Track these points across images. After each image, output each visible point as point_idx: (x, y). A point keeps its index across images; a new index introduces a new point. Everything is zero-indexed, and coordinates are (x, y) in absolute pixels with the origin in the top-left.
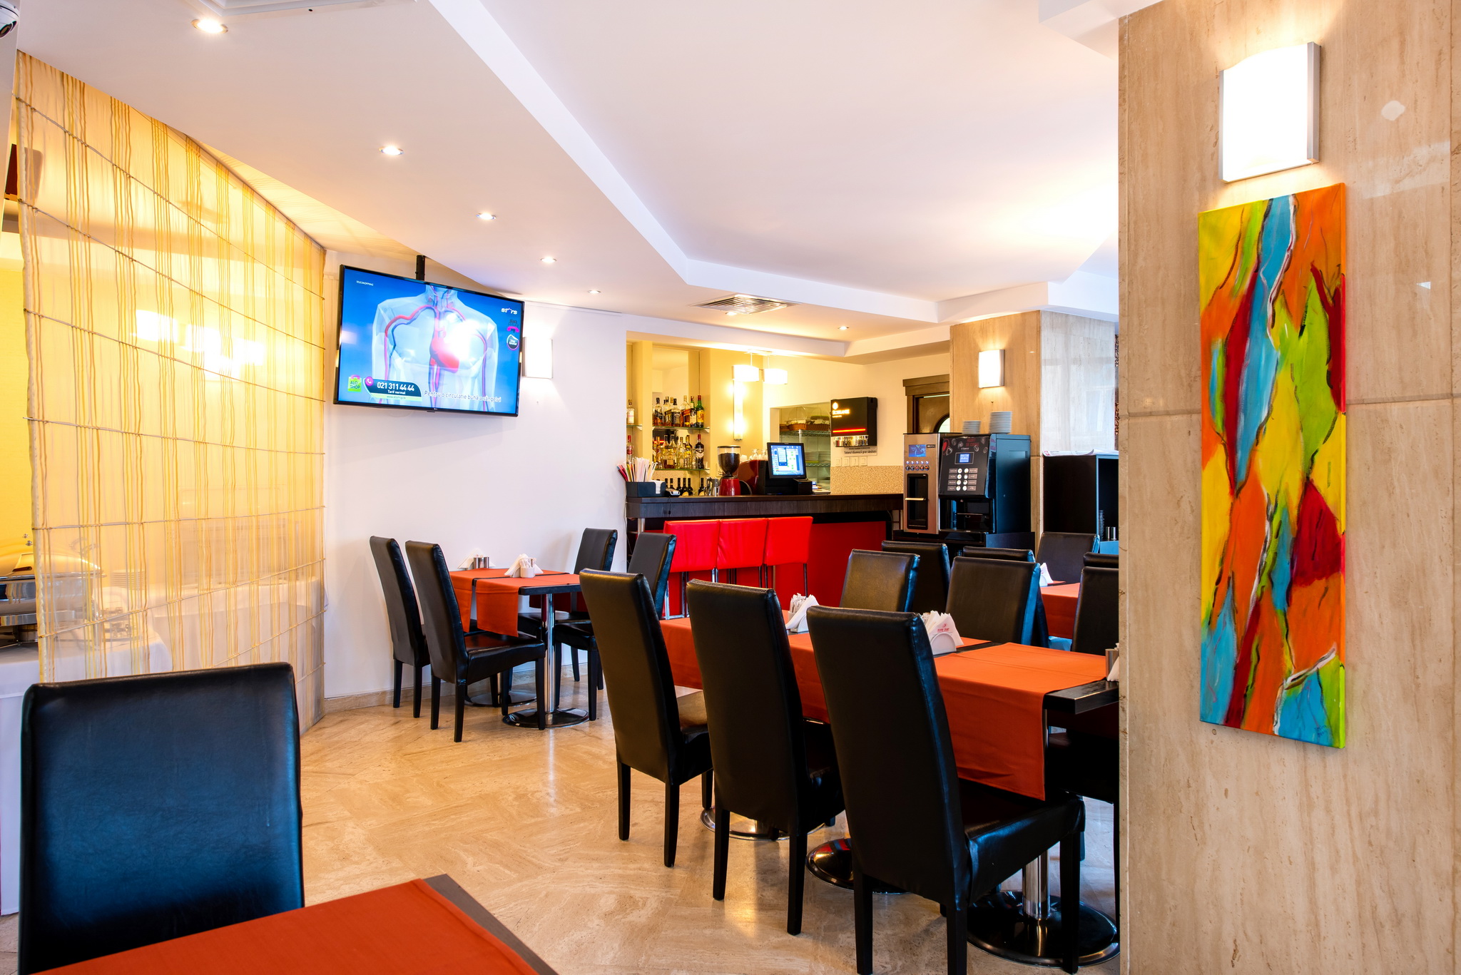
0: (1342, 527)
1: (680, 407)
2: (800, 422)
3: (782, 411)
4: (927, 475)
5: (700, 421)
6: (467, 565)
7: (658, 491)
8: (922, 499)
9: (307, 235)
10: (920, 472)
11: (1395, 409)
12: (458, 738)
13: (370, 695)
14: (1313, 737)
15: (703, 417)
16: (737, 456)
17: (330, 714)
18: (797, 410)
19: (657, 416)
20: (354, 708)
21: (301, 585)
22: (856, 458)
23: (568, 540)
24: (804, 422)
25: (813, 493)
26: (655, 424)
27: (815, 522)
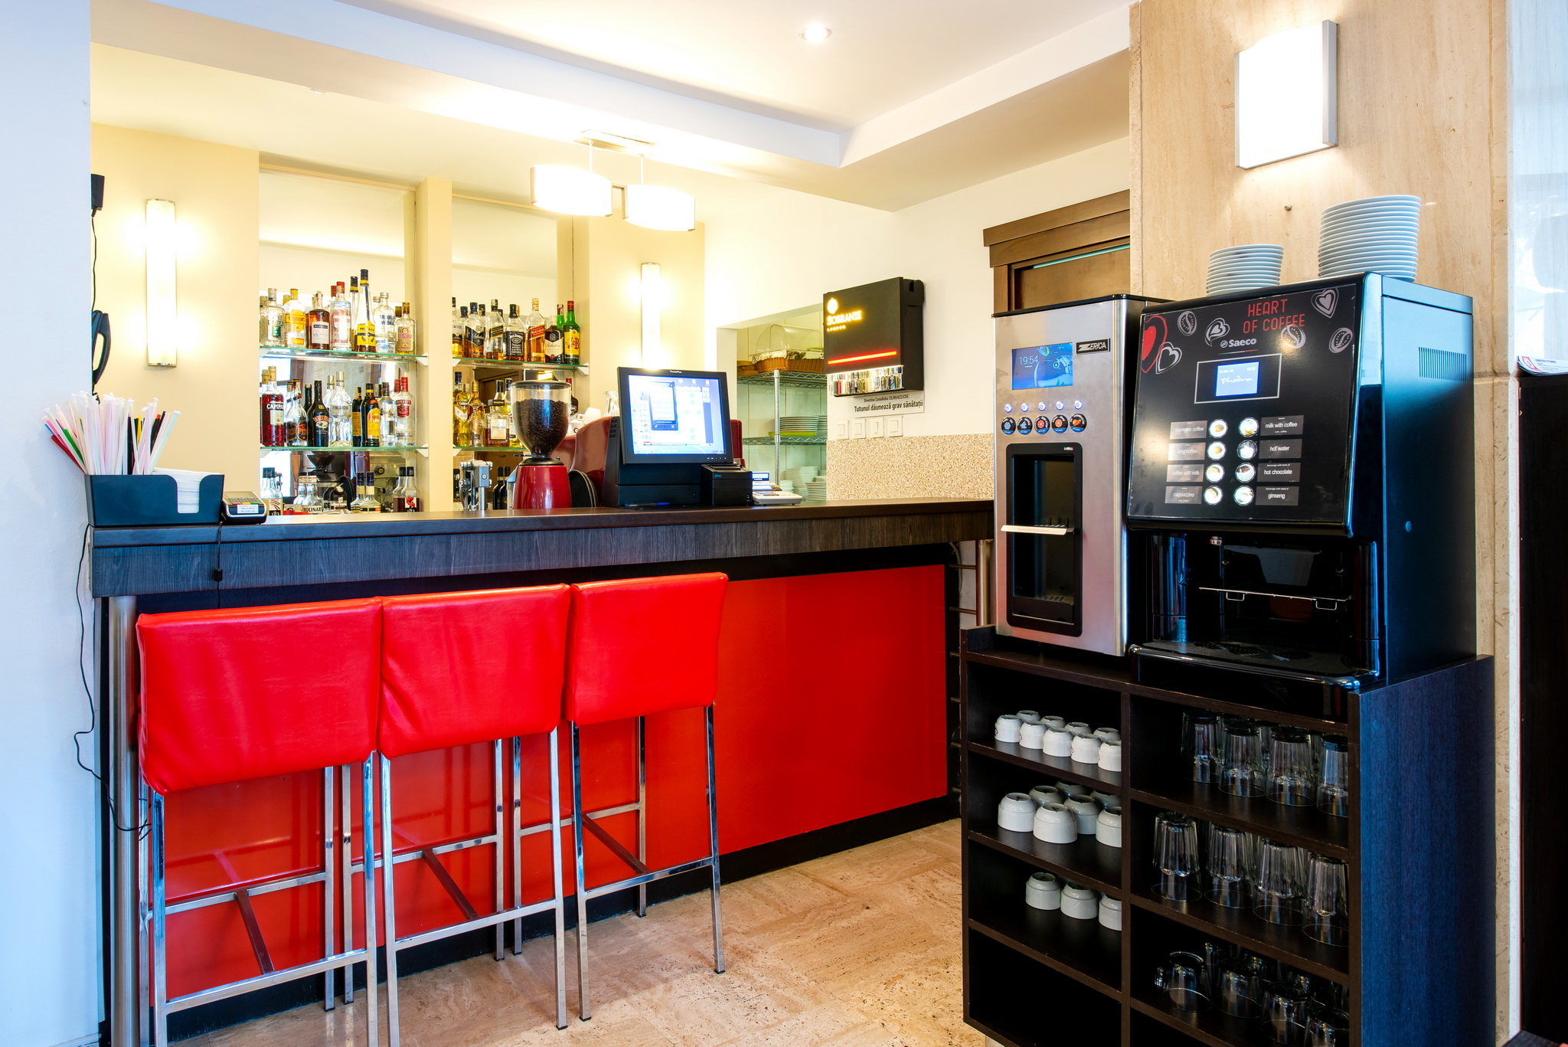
1: (522, 325)
2: (775, 355)
4: (1077, 447)
5: (571, 352)
7: (186, 504)
8: (1061, 531)
10: (1052, 437)
15: (577, 343)
18: (771, 328)
19: (465, 341)
22: (880, 420)
24: (784, 354)
25: (753, 502)
26: (461, 353)
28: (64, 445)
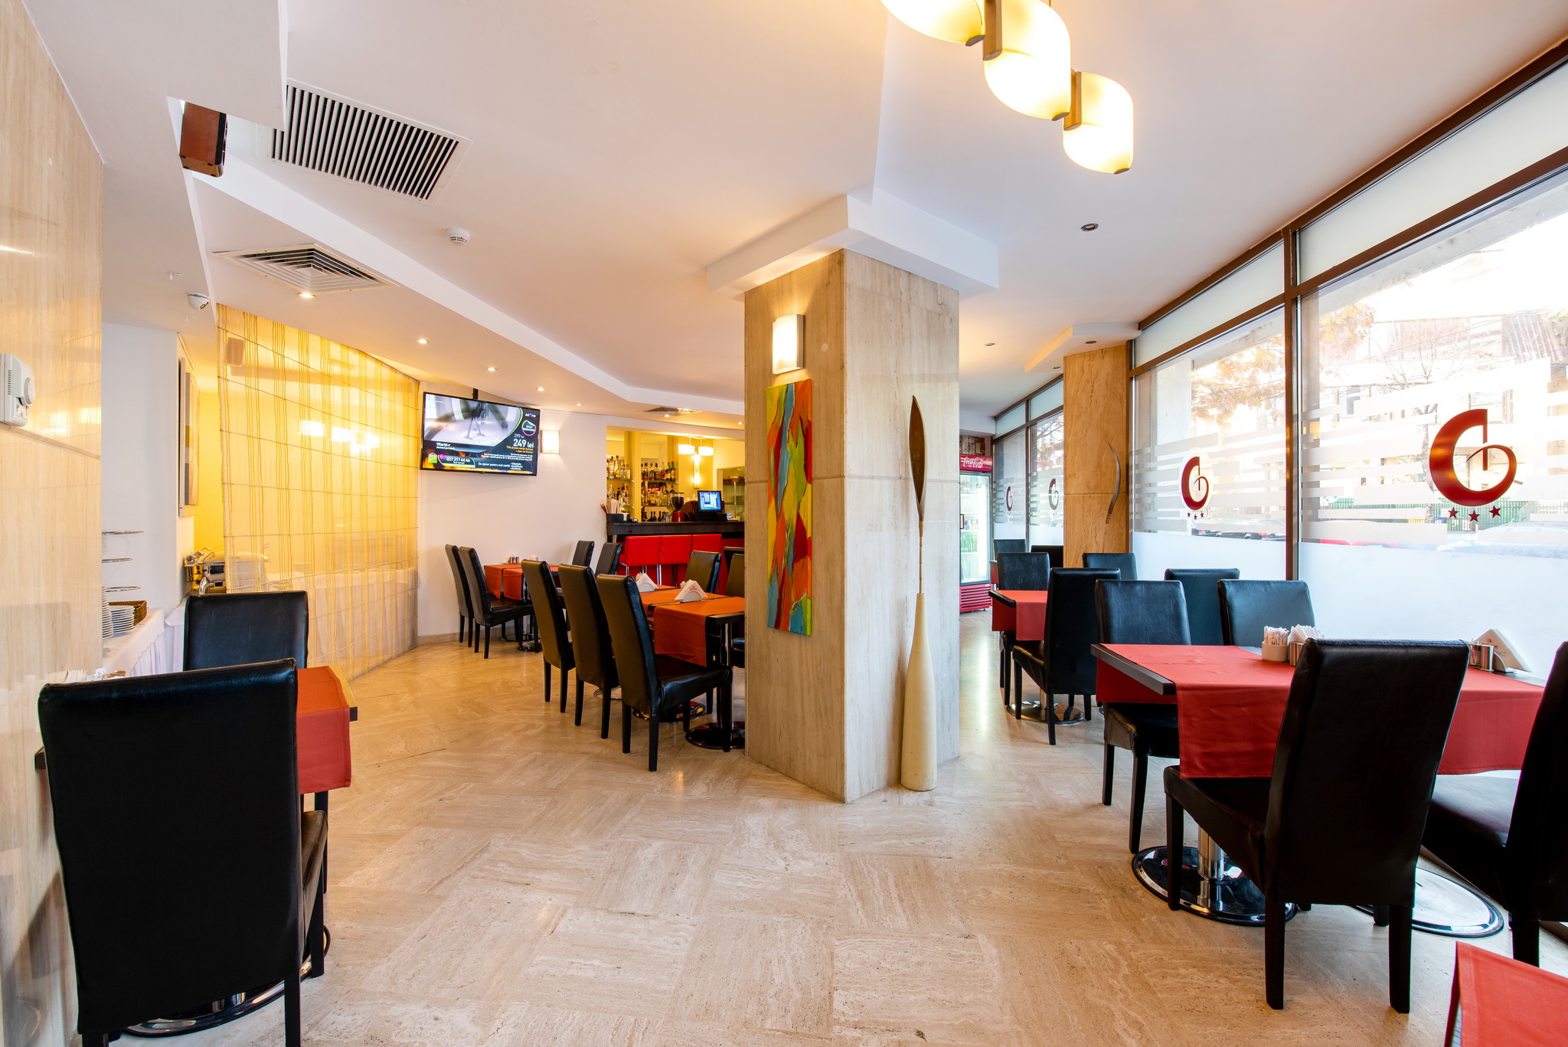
0: (809, 535)
1: (660, 469)
2: (735, 477)
3: (725, 471)
5: (673, 477)
6: (506, 561)
7: (625, 519)
9: (405, 375)
11: (826, 481)
12: (486, 657)
13: (446, 635)
14: (799, 631)
15: (675, 474)
16: (682, 499)
17: (422, 645)
18: (734, 470)
19: (644, 475)
20: (436, 642)
21: (401, 572)
23: (570, 546)
24: (737, 477)
25: (725, 520)
26: (643, 478)
27: (723, 537)
28: (604, 508)
